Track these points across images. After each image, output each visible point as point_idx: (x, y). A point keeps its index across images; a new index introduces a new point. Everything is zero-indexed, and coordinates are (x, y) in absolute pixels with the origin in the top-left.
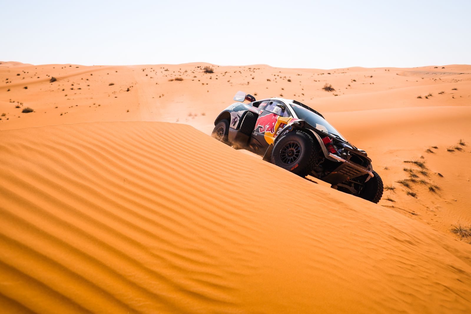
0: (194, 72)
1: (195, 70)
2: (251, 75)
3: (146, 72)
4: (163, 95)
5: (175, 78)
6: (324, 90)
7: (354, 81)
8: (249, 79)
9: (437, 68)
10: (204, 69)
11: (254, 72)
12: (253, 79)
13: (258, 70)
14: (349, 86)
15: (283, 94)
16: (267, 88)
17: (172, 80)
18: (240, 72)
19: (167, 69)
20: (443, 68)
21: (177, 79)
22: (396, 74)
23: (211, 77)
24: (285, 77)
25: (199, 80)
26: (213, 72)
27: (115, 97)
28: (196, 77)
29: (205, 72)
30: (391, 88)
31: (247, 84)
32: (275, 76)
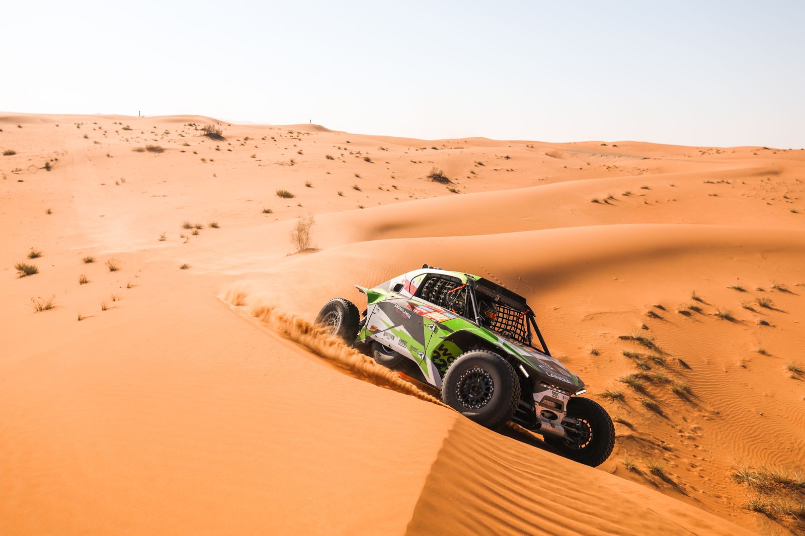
0: (183, 134)
1: (185, 131)
2: (295, 146)
3: (84, 130)
4: (122, 179)
5: (147, 146)
6: (431, 179)
7: (480, 164)
8: (292, 154)
9: (605, 145)
10: (203, 129)
11: (300, 140)
12: (300, 153)
13: (307, 135)
14: (472, 172)
15: (360, 186)
16: (329, 173)
17: (140, 150)
18: (273, 138)
19: (128, 127)
20: (615, 146)
21: (152, 149)
22: (544, 153)
23: (218, 146)
24: (359, 153)
25: (195, 151)
26: (222, 135)
27: (19, 181)
28: (188, 145)
29: (204, 135)
30: (543, 179)
31: (290, 163)
32: (339, 149)
